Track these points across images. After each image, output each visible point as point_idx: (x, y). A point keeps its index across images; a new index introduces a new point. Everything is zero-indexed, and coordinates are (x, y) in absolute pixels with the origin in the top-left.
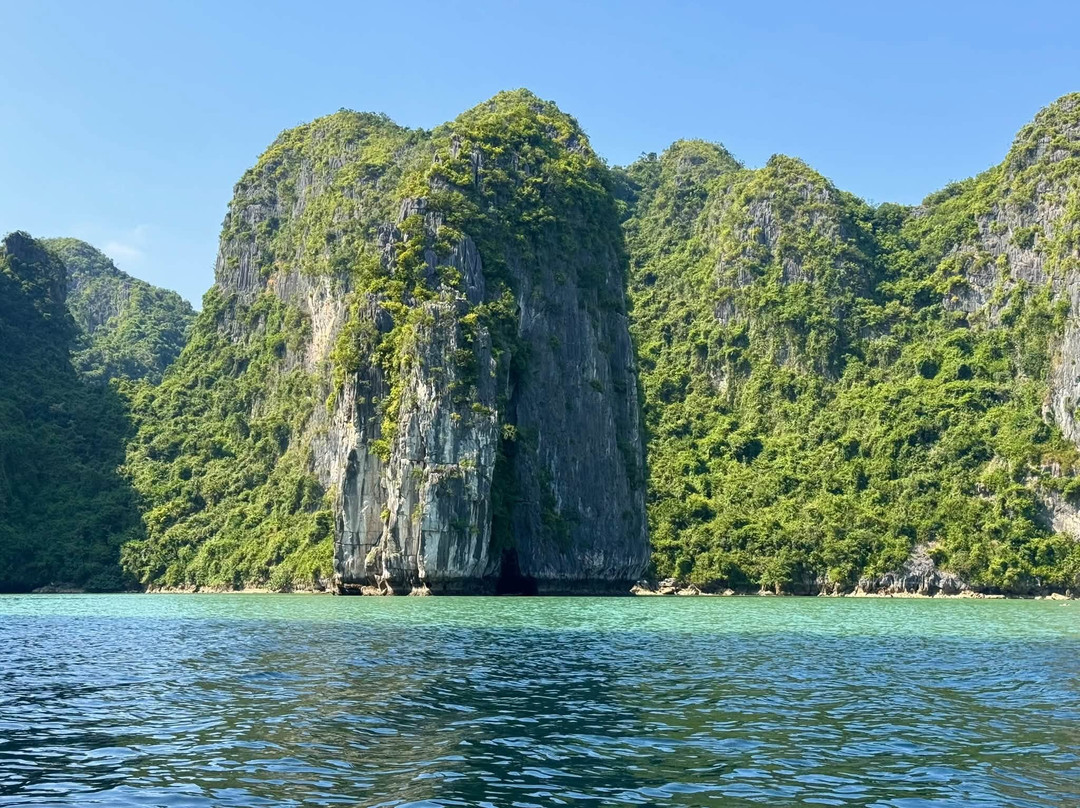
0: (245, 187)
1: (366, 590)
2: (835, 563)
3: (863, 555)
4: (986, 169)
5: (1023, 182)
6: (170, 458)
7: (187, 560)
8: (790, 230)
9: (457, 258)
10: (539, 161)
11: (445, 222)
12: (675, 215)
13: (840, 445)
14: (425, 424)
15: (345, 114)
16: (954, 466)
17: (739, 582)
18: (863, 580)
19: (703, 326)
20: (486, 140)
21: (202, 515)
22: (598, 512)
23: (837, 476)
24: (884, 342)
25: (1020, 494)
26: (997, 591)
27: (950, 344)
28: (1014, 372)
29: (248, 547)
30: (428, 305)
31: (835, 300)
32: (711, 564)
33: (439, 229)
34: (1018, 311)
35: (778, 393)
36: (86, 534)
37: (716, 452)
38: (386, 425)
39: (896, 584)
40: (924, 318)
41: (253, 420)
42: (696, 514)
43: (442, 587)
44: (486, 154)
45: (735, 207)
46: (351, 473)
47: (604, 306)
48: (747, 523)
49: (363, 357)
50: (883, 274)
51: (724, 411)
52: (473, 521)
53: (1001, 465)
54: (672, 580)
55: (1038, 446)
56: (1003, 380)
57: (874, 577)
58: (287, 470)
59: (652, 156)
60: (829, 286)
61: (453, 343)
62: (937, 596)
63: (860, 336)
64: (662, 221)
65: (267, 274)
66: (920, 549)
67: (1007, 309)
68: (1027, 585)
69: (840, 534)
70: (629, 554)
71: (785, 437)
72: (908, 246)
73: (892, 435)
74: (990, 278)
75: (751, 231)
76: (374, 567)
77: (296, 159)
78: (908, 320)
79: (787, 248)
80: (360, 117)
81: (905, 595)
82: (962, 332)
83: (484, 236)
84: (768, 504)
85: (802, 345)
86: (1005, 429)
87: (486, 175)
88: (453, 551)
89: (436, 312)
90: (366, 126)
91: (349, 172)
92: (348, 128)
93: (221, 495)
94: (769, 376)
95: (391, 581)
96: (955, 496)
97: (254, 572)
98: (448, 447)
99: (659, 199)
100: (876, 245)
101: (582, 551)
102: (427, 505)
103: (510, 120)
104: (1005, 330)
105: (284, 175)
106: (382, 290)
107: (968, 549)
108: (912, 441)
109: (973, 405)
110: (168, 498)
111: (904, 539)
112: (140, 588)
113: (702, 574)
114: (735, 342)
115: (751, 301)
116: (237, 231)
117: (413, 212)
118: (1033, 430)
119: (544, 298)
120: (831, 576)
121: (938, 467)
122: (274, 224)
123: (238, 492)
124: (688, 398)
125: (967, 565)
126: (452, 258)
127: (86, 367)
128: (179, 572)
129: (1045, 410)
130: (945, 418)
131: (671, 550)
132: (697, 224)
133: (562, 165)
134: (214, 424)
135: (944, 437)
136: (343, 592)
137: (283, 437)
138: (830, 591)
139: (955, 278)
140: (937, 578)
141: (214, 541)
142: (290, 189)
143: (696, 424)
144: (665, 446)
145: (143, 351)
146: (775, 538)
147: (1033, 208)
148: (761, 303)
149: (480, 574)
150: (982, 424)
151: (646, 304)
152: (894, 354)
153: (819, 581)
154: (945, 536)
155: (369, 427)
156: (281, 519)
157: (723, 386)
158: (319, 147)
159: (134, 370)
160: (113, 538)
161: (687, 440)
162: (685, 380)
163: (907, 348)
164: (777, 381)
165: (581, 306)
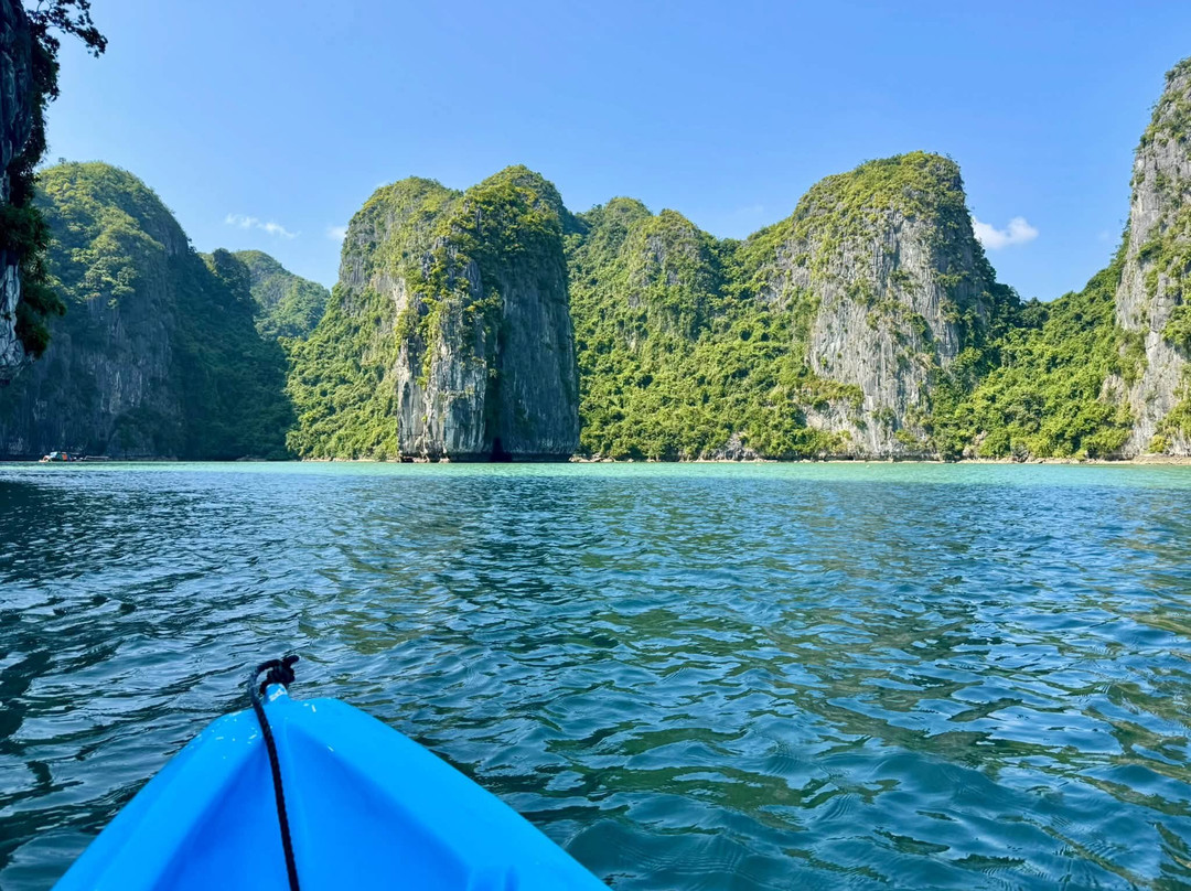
0: (355, 223)
1: (415, 460)
2: (688, 444)
3: (703, 439)
4: (782, 220)
5: (802, 227)
6: (314, 384)
7: (325, 442)
8: (671, 254)
9: (467, 273)
10: (515, 216)
11: (459, 251)
12: (608, 244)
13: (694, 378)
14: (446, 368)
15: (413, 179)
16: (756, 389)
17: (636, 455)
18: (703, 453)
19: (622, 310)
20: (484, 202)
21: (334, 417)
22: (549, 416)
23: (692, 396)
24: (721, 320)
25: (789, 405)
26: (774, 458)
27: (758, 321)
28: (791, 337)
29: (360, 436)
30: (446, 301)
31: (695, 295)
32: (621, 445)
33: (455, 255)
34: (795, 302)
35: (663, 348)
36: (266, 428)
37: (627, 382)
38: (424, 368)
39: (720, 455)
40: (744, 306)
41: (363, 362)
42: (614, 417)
43: (456, 458)
44: (484, 211)
45: (641, 240)
46: (406, 395)
47: (554, 300)
48: (642, 422)
49: (411, 330)
50: (723, 280)
51: (632, 359)
52: (473, 422)
53: (781, 389)
54: (600, 454)
55: (800, 379)
56: (785, 341)
57: (709, 451)
58: (383, 391)
59: (599, 206)
60: (692, 286)
61: (461, 323)
62: (743, 461)
63: (709, 316)
64: (601, 247)
65: (370, 275)
66: (735, 436)
67: (789, 301)
68: (790, 454)
69: (692, 428)
70: (568, 439)
71: (666, 374)
72: (738, 264)
73: (723, 373)
74: (781, 283)
75: (650, 254)
76: (419, 447)
77: (385, 206)
78: (736, 307)
79: (670, 265)
80: (422, 181)
81: (725, 461)
82: (765, 314)
83: (483, 260)
84: (654, 412)
85: (677, 321)
86: (784, 369)
87: (483, 224)
88: (462, 438)
89: (451, 305)
90: (425, 187)
91: (415, 216)
92: (415, 188)
93: (345, 406)
94: (658, 339)
95: (429, 455)
96: (755, 407)
97: (364, 449)
98: (459, 381)
99: (600, 234)
100: (720, 263)
101: (540, 438)
102: (447, 414)
103: (498, 190)
104: (788, 313)
105: (378, 215)
106: (422, 291)
107: (760, 436)
108: (734, 376)
109: (767, 356)
110: (314, 407)
111: (726, 430)
112: (299, 459)
113: (616, 450)
114: (639, 319)
115: (649, 295)
116: (351, 248)
117: (440, 245)
118: (799, 370)
119: (517, 296)
120: (686, 451)
121: (747, 391)
122: (373, 245)
123: (354, 404)
124: (613, 351)
125: (758, 445)
126: (464, 272)
127: (267, 329)
128: (321, 449)
129: (806, 358)
130: (752, 363)
131: (599, 437)
132: (621, 249)
133: (529, 217)
134: (341, 365)
135: (751, 372)
136: (403, 461)
137: (381, 373)
138: (685, 459)
139: (763, 283)
140: (743, 452)
141: (342, 432)
142: (381, 224)
143: (616, 366)
144: (599, 379)
145: (300, 320)
146: (656, 430)
147: (806, 243)
148: (655, 296)
149: (479, 451)
150: (772, 366)
151: (591, 296)
152: (727, 326)
153: (679, 453)
154: (748, 429)
155: (416, 371)
156: (379, 420)
157: (633, 344)
158: (398, 200)
159: (294, 331)
160: (281, 430)
161: (611, 375)
162: (611, 341)
163: (735, 323)
164: (662, 342)
165: (540, 301)
